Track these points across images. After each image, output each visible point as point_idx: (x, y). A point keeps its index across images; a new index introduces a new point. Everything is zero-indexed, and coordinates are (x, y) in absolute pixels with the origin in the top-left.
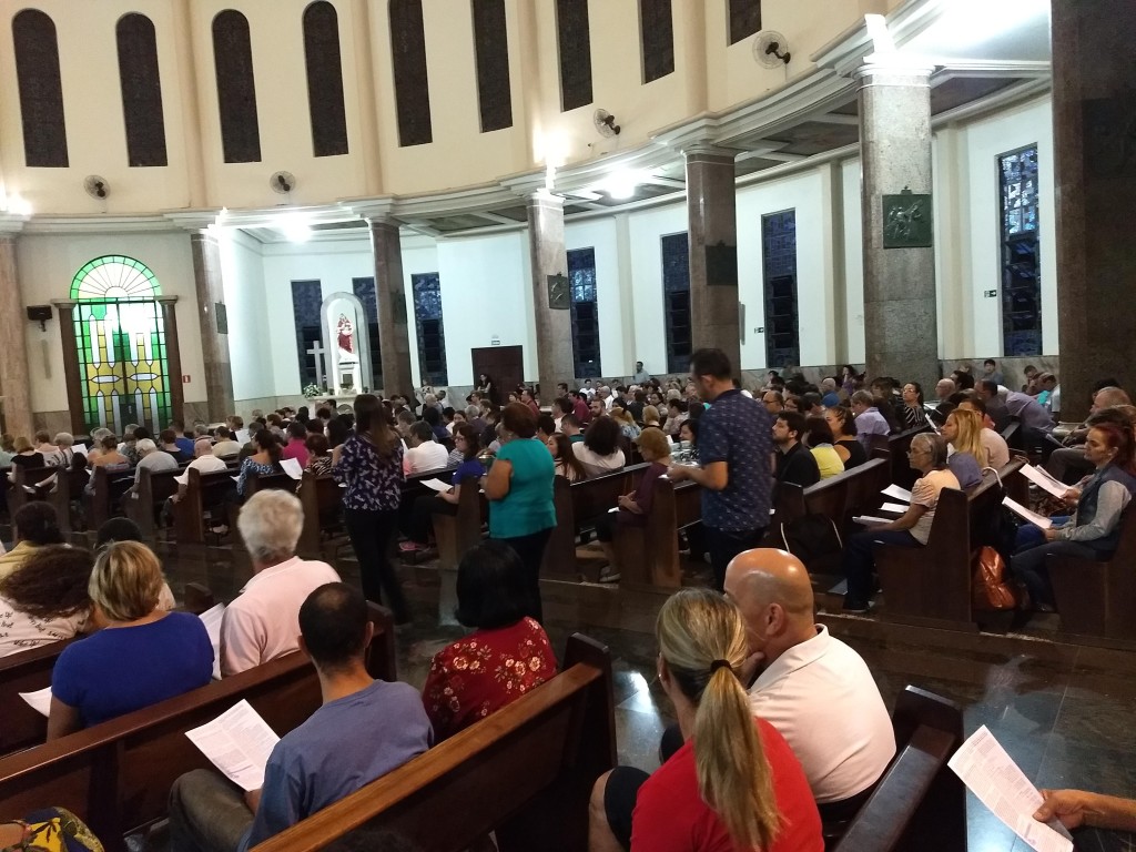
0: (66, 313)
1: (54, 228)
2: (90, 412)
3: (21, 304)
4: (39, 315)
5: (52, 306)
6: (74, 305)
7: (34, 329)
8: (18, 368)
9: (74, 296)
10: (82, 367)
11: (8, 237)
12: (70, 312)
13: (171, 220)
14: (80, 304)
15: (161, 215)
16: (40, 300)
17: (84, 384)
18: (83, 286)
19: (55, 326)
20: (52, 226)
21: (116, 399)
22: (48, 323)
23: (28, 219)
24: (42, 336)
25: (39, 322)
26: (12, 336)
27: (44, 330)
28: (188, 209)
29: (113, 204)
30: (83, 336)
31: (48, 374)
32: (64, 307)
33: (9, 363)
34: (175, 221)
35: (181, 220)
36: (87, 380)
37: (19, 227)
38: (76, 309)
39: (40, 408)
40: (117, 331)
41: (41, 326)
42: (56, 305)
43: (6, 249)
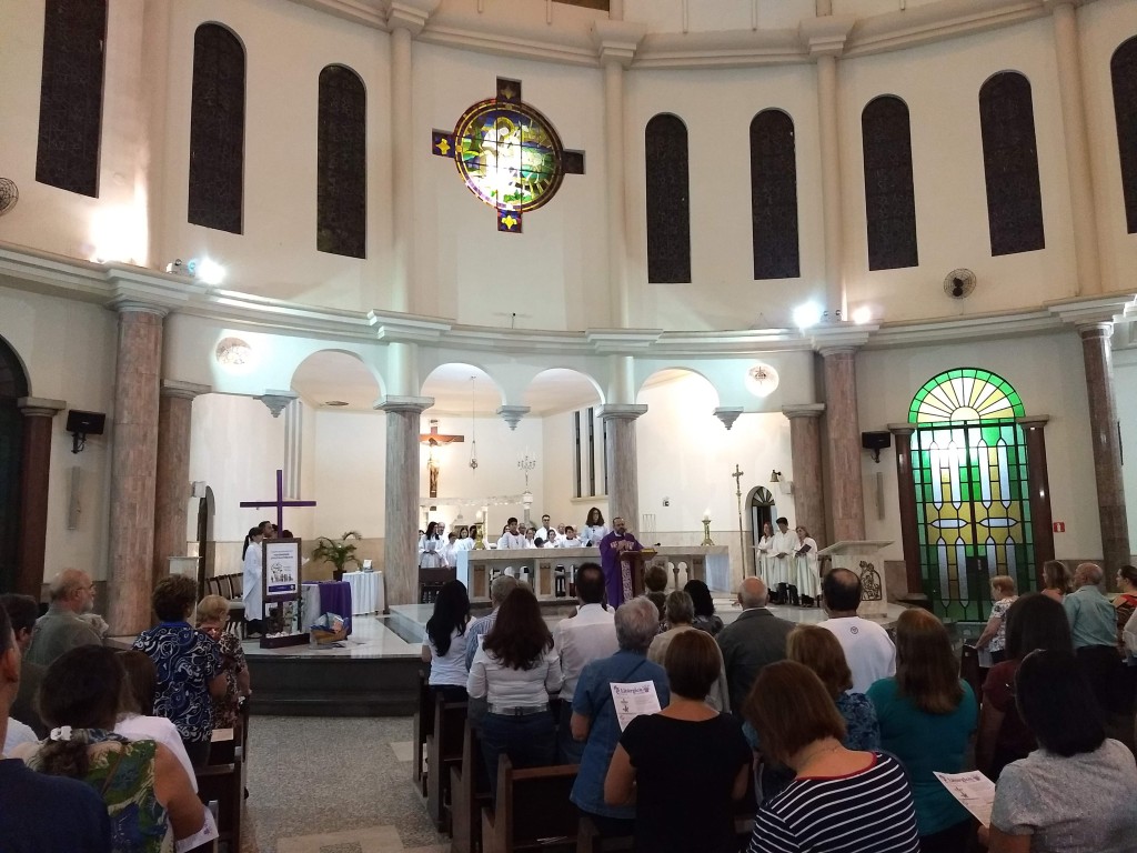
0: (903, 441)
1: (899, 338)
2: (929, 564)
3: (857, 430)
4: (874, 443)
5: (889, 432)
6: (912, 430)
7: (867, 459)
8: (855, 505)
9: (912, 420)
10: (920, 506)
11: (849, 352)
12: (909, 438)
13: (1055, 314)
14: (920, 429)
15: (1044, 309)
16: (875, 425)
17: (921, 528)
18: (923, 408)
19: (890, 456)
20: (898, 336)
21: (961, 550)
22: (883, 452)
23: (877, 328)
24: (874, 468)
25: (872, 452)
26: (850, 467)
27: (878, 462)
28: (1079, 296)
29: (975, 302)
30: (921, 469)
31: (881, 515)
32: (901, 433)
33: (846, 500)
34: (1062, 315)
35: (1073, 313)
36: (926, 524)
37: (863, 339)
38: (915, 436)
40: (963, 462)
41: (874, 456)
42: (894, 431)
43: (846, 365)
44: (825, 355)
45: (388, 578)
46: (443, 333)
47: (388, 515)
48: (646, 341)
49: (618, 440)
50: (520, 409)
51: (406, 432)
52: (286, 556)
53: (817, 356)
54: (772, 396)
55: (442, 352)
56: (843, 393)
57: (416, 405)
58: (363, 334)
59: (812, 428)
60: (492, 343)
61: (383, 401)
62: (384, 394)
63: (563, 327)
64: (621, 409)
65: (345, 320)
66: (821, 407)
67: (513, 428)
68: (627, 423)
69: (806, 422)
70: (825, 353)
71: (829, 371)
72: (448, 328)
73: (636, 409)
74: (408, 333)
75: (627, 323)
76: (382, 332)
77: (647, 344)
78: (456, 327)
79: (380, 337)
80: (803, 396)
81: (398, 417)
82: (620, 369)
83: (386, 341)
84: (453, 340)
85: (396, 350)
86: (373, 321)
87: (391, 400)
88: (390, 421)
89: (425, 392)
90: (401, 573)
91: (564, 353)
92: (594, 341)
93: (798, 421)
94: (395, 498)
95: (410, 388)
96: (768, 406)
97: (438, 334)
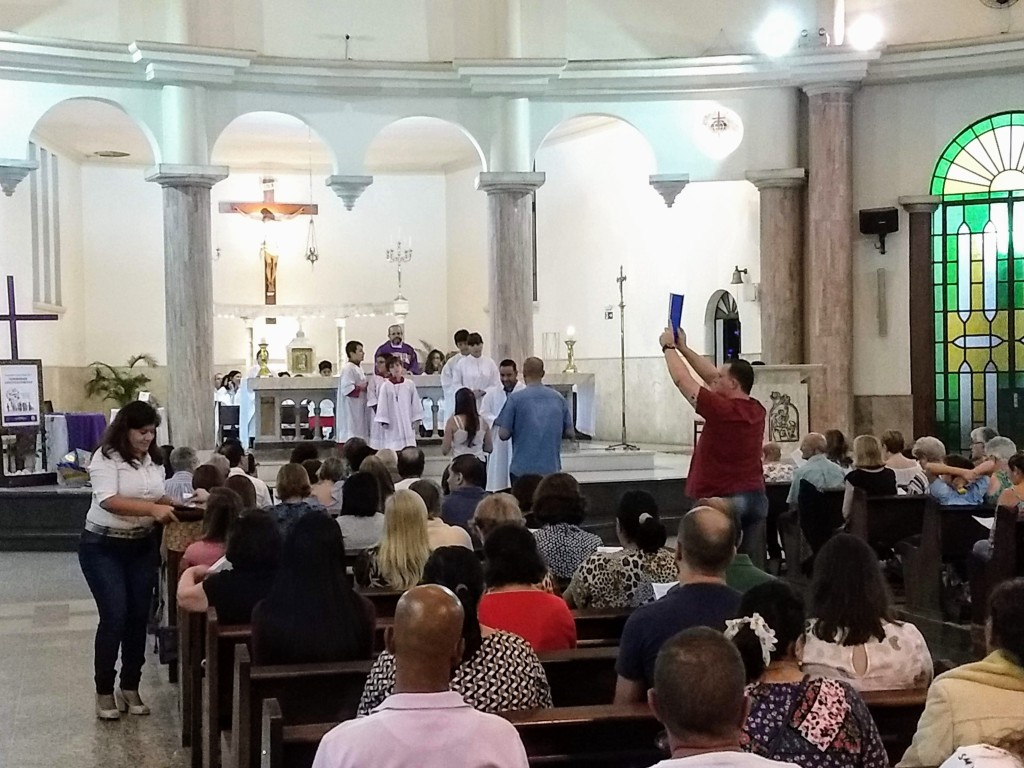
0: (921, 221)
1: (916, 70)
2: (946, 399)
3: (851, 207)
4: (876, 224)
5: (900, 209)
6: (936, 206)
7: (867, 245)
8: (838, 316)
9: (937, 190)
10: (939, 317)
12: (929, 217)
14: (946, 204)
16: (877, 199)
17: (939, 348)
18: (954, 172)
19: (900, 242)
20: (913, 66)
21: (992, 378)
22: (890, 239)
23: (877, 56)
24: (880, 261)
25: (875, 238)
26: (833, 265)
27: (882, 253)
30: (945, 262)
32: (920, 209)
33: (825, 309)
36: (946, 342)
37: (860, 72)
38: (938, 215)
39: (864, 388)
40: (1004, 252)
41: (879, 245)
42: (906, 206)
43: (838, 111)
44: (809, 94)
45: (172, 417)
46: (238, 70)
47: (169, 332)
48: (543, 76)
49: (502, 225)
50: (358, 181)
51: (190, 215)
52: (24, 380)
53: (800, 96)
54: (733, 157)
55: (241, 97)
56: (829, 151)
57: (202, 177)
58: (124, 74)
59: (787, 203)
60: (314, 82)
61: (156, 171)
62: (158, 161)
63: (422, 54)
64: (506, 179)
65: (97, 55)
66: (800, 173)
67: (349, 208)
68: (515, 199)
69: (778, 194)
70: (810, 92)
71: (813, 119)
72: (245, 63)
73: (530, 179)
74: (189, 73)
75: (518, 50)
76: (150, 72)
77: (546, 80)
78: (260, 60)
79: (148, 79)
80: (779, 159)
81: (179, 193)
82: (507, 119)
83: (158, 84)
84: (255, 79)
85: (172, 96)
86: (137, 57)
87: (166, 171)
88: (168, 197)
89: (218, 158)
90: (190, 410)
91: (425, 93)
92: (466, 78)
93: (769, 193)
94: (178, 309)
95: (194, 153)
96: (728, 172)
97: (231, 72)
